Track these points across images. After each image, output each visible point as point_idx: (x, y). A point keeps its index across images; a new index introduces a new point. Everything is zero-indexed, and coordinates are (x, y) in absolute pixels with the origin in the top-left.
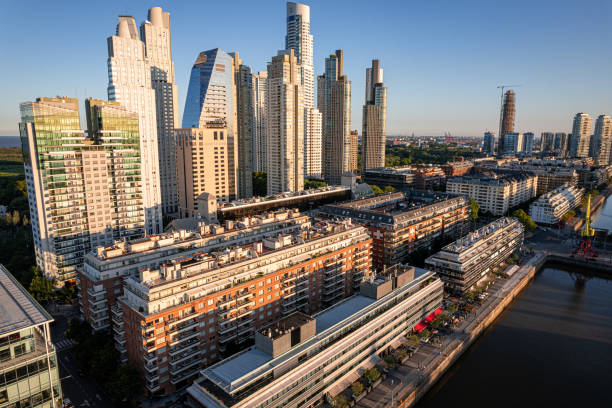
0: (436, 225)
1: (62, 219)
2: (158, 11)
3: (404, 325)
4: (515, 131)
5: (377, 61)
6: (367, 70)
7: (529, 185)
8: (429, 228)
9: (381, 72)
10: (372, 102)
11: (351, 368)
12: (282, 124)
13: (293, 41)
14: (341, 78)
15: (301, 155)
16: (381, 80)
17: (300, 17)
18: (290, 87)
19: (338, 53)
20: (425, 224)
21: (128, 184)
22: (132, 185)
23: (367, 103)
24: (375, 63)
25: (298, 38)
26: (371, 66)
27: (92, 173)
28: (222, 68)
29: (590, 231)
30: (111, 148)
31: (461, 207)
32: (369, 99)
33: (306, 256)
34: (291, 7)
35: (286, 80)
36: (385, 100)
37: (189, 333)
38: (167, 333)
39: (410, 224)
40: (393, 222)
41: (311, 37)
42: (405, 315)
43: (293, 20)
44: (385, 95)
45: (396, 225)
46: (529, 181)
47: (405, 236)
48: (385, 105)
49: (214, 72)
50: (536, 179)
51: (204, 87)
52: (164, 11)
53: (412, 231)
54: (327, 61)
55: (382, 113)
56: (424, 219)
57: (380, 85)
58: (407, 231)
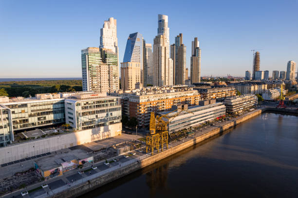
0: (223, 95)
1: (94, 87)
2: (112, 19)
3: (213, 115)
4: (260, 70)
5: (196, 38)
6: (192, 42)
7: (263, 88)
8: (220, 95)
9: (198, 43)
10: (195, 55)
11: (198, 122)
12: (160, 62)
13: (161, 30)
14: (182, 45)
15: (167, 75)
16: (198, 46)
17: (164, 21)
18: (163, 48)
19: (181, 35)
20: (219, 93)
21: (113, 78)
22: (115, 78)
23: (192, 55)
24: (196, 39)
25: (163, 29)
26: (194, 40)
27: (103, 72)
28: (139, 40)
29: (283, 98)
30: (109, 65)
31: (233, 90)
32: (193, 54)
33: (180, 95)
34: (160, 16)
35: (161, 45)
36: (200, 54)
37: (150, 110)
38: (144, 109)
39: (213, 93)
40: (207, 91)
41: (168, 29)
42: (213, 112)
43: (161, 22)
44: (200, 52)
45: (208, 92)
46: (263, 86)
47: (212, 96)
48: (200, 56)
49: (136, 41)
50: (266, 86)
51: (133, 46)
52: (114, 19)
53: (214, 95)
54: (176, 38)
55: (199, 60)
56: (218, 92)
57: (198, 48)
58: (212, 95)
